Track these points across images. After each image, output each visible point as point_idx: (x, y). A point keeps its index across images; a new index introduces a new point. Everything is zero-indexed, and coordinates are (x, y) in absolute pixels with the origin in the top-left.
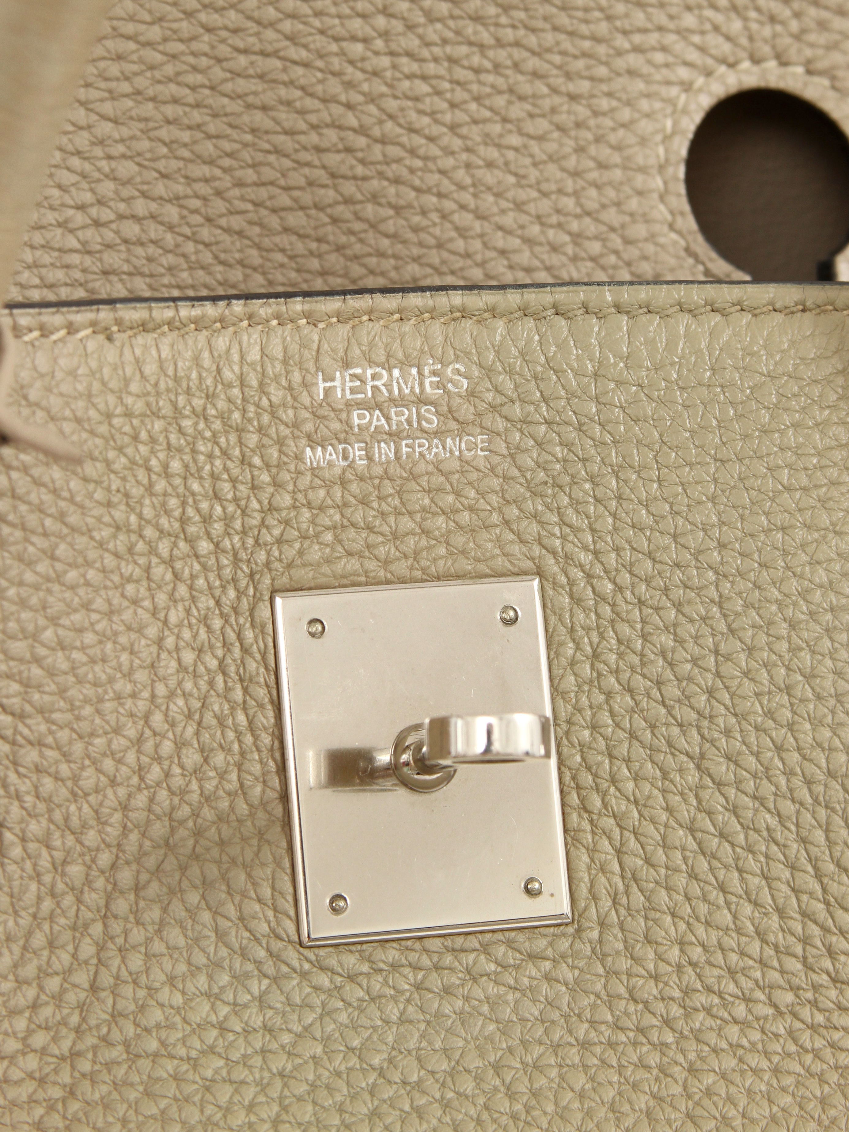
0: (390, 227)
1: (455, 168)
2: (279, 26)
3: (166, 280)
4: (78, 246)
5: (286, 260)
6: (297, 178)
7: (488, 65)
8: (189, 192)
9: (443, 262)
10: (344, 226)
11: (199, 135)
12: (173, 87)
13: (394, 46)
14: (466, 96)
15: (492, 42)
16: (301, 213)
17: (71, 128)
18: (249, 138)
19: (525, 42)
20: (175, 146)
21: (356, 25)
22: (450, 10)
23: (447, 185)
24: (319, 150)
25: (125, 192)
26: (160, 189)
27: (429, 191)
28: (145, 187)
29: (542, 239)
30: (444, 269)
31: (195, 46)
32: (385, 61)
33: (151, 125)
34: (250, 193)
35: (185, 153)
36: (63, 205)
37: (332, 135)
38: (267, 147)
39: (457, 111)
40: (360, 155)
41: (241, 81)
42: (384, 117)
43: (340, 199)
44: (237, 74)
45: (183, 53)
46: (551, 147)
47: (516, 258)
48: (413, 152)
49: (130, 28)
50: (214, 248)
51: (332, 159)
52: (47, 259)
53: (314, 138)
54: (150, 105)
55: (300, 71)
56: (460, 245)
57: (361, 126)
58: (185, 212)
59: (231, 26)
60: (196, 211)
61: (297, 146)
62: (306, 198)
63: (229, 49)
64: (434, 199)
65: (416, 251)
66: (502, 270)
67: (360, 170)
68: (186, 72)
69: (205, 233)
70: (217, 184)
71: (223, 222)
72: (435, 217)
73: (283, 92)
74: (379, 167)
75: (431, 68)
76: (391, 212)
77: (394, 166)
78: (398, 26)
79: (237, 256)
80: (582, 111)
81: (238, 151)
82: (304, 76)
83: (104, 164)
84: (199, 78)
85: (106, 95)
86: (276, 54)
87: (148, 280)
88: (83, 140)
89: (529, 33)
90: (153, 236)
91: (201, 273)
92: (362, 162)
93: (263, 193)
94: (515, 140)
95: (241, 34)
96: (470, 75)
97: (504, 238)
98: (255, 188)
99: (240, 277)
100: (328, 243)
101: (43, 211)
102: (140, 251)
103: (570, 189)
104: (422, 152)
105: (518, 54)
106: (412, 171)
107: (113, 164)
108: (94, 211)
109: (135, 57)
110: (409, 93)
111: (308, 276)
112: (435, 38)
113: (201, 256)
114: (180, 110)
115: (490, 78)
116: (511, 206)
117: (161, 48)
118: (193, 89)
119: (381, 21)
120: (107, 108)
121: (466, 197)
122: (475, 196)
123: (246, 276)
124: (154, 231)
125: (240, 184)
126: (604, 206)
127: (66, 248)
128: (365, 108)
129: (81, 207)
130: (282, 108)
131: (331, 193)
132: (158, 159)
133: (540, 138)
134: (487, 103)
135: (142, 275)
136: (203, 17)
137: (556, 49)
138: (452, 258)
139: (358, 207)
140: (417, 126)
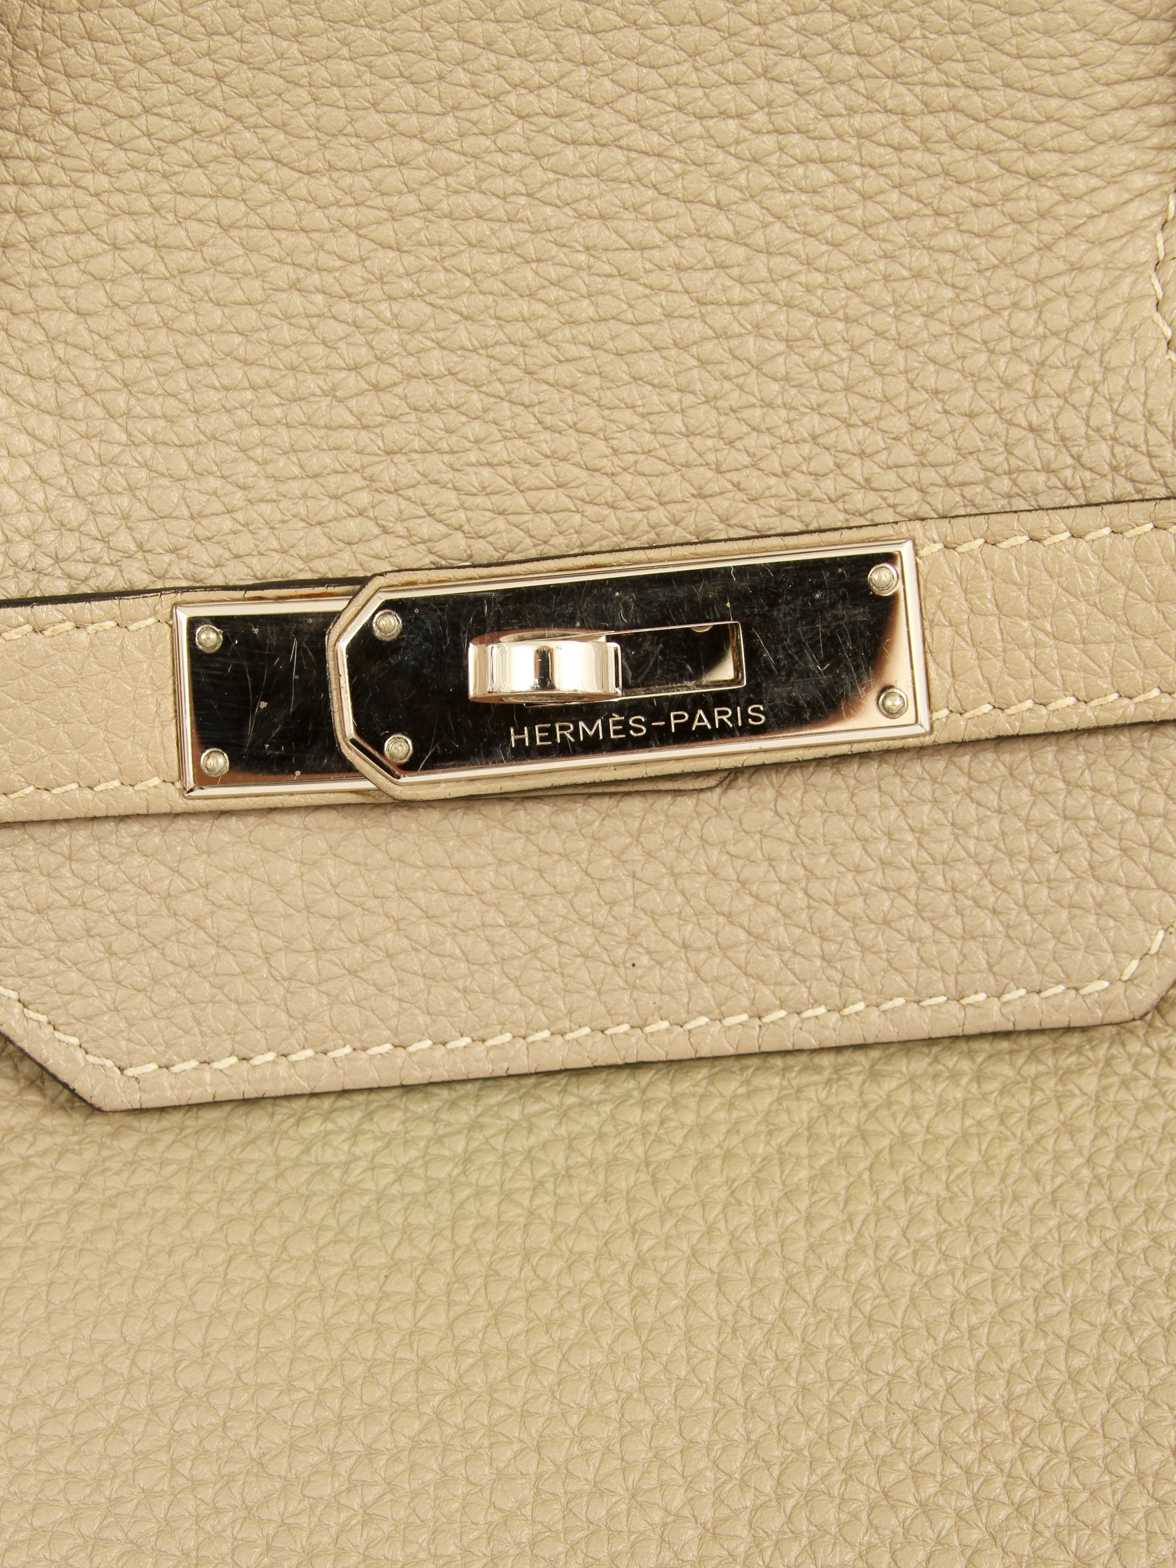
0: (779, 367)
1: (867, 283)
2: (618, 105)
3: (473, 457)
4: (352, 420)
5: (636, 420)
6: (651, 309)
7: (914, 140)
8: (501, 337)
9: (853, 410)
10: (716, 370)
11: (513, 260)
12: (475, 197)
13: (779, 121)
14: (882, 183)
15: (919, 106)
16: (656, 356)
17: (338, 263)
18: (582, 258)
19: (963, 104)
20: (479, 277)
21: (727, 95)
22: (856, 67)
23: (856, 306)
24: (678, 268)
25: (414, 344)
26: (462, 335)
27: (832, 315)
28: (440, 335)
29: (990, 371)
30: (854, 420)
31: (502, 140)
32: (769, 142)
33: (447, 249)
34: (586, 333)
35: (497, 286)
36: (329, 367)
37: (697, 247)
38: (608, 269)
39: (870, 204)
40: (736, 271)
41: (568, 183)
42: (770, 219)
43: (710, 333)
44: (563, 173)
45: (487, 151)
46: (1001, 246)
47: (953, 401)
48: (809, 263)
49: (413, 122)
50: (536, 409)
51: (697, 280)
52: (308, 439)
53: (673, 253)
54: (446, 223)
55: (650, 163)
56: (876, 386)
57: (737, 233)
58: (495, 365)
59: (551, 110)
60: (512, 362)
61: (649, 266)
62: (664, 334)
63: (551, 141)
64: (840, 326)
65: (815, 398)
66: (935, 416)
67: (737, 293)
68: (493, 175)
69: (526, 391)
70: (539, 324)
71: (549, 374)
72: (841, 350)
73: (629, 194)
74: (762, 286)
75: (835, 148)
76: (781, 347)
77: (784, 284)
78: (785, 93)
79: (569, 418)
80: (1047, 195)
81: (567, 277)
82: (656, 169)
83: (384, 308)
84: (511, 182)
85: (385, 214)
86: (615, 142)
87: (446, 458)
88: (355, 276)
89: (970, 92)
90: (453, 399)
91: (520, 443)
92: (740, 281)
93: (603, 331)
94: (952, 240)
95: (566, 120)
96: (888, 155)
97: (937, 373)
98: (592, 326)
99: (574, 446)
100: (693, 393)
101: (300, 377)
102: (435, 420)
103: (1029, 302)
104: (821, 263)
105: (953, 120)
106: (809, 290)
107: (396, 307)
108: (371, 373)
109: (421, 161)
110: (803, 184)
111: (667, 440)
112: (839, 107)
113: (519, 422)
114: (484, 228)
115: (918, 157)
116: (947, 329)
117: (457, 146)
118: (504, 198)
119: (761, 87)
120: (386, 232)
121: (883, 320)
122: (897, 318)
123: (582, 445)
124: (453, 391)
125: (572, 322)
126: (1076, 323)
127: (335, 424)
128: (742, 208)
129: (355, 368)
130: (626, 215)
131: (698, 326)
132: (457, 296)
133: (989, 235)
134: (912, 191)
135: (440, 451)
136: (512, 100)
137: (1007, 114)
138: (865, 403)
139: (735, 342)
140: (815, 227)
